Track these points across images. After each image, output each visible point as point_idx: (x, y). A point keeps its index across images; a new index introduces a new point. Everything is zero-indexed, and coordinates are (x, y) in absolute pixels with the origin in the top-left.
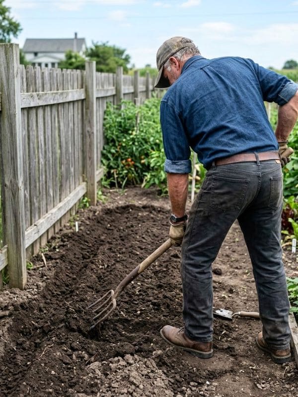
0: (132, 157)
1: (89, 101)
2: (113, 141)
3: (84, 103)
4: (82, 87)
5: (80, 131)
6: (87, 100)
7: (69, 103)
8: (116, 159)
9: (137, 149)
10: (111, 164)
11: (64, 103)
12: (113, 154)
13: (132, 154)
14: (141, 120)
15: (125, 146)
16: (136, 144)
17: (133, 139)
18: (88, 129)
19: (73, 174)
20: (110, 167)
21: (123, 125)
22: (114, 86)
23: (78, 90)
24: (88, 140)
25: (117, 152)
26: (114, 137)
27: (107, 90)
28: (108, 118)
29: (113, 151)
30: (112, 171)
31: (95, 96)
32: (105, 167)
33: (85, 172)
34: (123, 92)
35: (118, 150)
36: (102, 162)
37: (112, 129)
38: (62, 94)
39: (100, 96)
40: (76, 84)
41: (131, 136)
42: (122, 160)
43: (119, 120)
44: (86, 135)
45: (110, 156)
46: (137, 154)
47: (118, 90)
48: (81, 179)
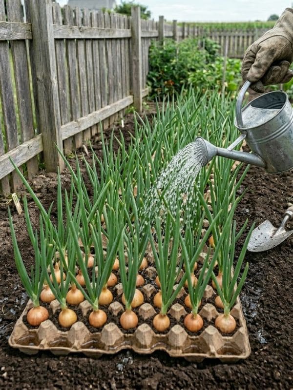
0: (172, 78)
1: (135, 39)
2: (157, 68)
3: (131, 40)
4: (129, 28)
5: (127, 60)
6: (133, 38)
7: (116, 39)
8: (159, 81)
9: (176, 73)
10: (155, 85)
11: (111, 39)
12: (157, 77)
13: (172, 77)
14: (179, 51)
15: (166, 72)
16: (176, 69)
17: (174, 66)
18: (135, 58)
19: (121, 88)
20: (153, 87)
21: (165, 56)
22: (157, 29)
23: (125, 30)
24: (134, 67)
25: (160, 75)
26: (158, 65)
27: (151, 33)
28: (153, 50)
29: (157, 75)
30: (156, 90)
31: (140, 36)
32: (150, 87)
33: (132, 89)
34: (164, 35)
35: (161, 74)
36: (147, 83)
37: (156, 58)
38: (109, 31)
39: (145, 36)
40: (123, 25)
41: (172, 64)
42: (164, 81)
43: (161, 52)
44: (132, 63)
45: (154, 79)
46: (177, 76)
47: (160, 33)
48: (128, 92)
